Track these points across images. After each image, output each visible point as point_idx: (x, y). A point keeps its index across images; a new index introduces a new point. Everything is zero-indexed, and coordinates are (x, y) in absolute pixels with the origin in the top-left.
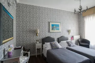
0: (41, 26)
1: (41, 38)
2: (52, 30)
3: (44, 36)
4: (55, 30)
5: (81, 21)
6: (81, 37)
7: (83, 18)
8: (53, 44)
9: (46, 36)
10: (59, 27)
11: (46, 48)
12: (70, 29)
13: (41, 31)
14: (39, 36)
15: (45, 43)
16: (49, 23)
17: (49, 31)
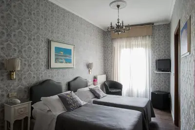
0: (26, 49)
1: (23, 87)
2: (56, 62)
3: (33, 80)
4: (62, 62)
5: (107, 48)
6: (107, 78)
7: (112, 41)
8: (68, 97)
9: (41, 79)
10: (71, 55)
11: (49, 113)
12: (90, 62)
13: (25, 64)
14: (20, 79)
15: (42, 98)
16: (49, 42)
17: (48, 65)
